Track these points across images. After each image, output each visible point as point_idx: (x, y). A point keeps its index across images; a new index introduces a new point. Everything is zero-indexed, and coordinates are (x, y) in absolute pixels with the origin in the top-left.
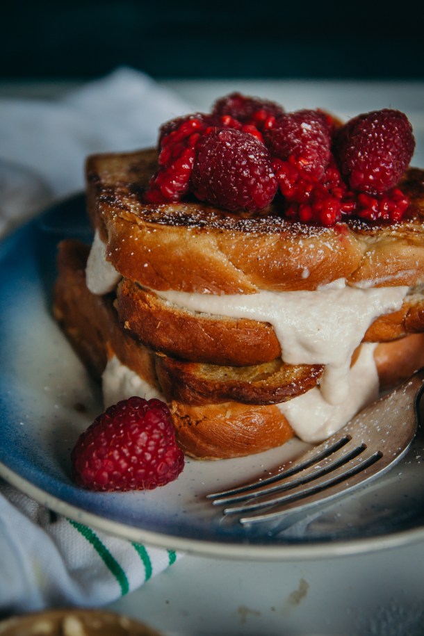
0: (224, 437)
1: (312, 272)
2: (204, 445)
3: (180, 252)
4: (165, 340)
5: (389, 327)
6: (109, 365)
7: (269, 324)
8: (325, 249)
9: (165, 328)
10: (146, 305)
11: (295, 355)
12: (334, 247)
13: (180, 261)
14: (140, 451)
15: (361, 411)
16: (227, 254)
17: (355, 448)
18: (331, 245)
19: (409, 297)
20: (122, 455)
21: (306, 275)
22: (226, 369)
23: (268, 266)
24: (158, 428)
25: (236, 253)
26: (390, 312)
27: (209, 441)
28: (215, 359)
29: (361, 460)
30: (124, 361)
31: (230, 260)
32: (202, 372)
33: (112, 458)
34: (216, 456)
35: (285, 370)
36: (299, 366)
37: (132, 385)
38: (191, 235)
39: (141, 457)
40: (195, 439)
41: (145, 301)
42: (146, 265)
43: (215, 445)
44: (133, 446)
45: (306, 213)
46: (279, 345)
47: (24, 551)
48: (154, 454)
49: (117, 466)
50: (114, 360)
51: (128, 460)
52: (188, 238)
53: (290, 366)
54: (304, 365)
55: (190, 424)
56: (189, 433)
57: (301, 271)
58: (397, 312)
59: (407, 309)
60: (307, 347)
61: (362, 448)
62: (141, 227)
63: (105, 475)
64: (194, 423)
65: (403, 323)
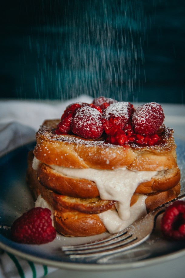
0: (75, 226)
1: (110, 162)
2: (67, 230)
3: (58, 151)
4: (52, 185)
5: (146, 188)
6: (38, 198)
7: (94, 182)
8: (117, 153)
9: (51, 180)
10: (46, 171)
11: (105, 196)
12: (121, 153)
13: (58, 154)
14: (36, 227)
16: (77, 153)
18: (120, 152)
19: (155, 176)
21: (108, 162)
22: (77, 199)
23: (93, 158)
24: (45, 218)
25: (81, 152)
26: (146, 181)
27: (69, 228)
28: (72, 195)
31: (79, 155)
32: (67, 200)
33: (25, 229)
34: (72, 235)
35: (101, 202)
36: (107, 200)
38: (64, 145)
39: (37, 229)
40: (63, 227)
41: (45, 169)
42: (45, 155)
43: (71, 230)
44: (34, 224)
45: (113, 140)
46: (98, 191)
48: (42, 229)
49: (27, 232)
50: (40, 196)
51: (31, 230)
53: (104, 200)
54: (109, 200)
55: (62, 220)
56: (61, 224)
57: (106, 161)
58: (149, 182)
59: (153, 181)
60: (109, 193)
61: (131, 236)
62: (46, 141)
63: (22, 235)
64: (63, 220)
65: (152, 187)
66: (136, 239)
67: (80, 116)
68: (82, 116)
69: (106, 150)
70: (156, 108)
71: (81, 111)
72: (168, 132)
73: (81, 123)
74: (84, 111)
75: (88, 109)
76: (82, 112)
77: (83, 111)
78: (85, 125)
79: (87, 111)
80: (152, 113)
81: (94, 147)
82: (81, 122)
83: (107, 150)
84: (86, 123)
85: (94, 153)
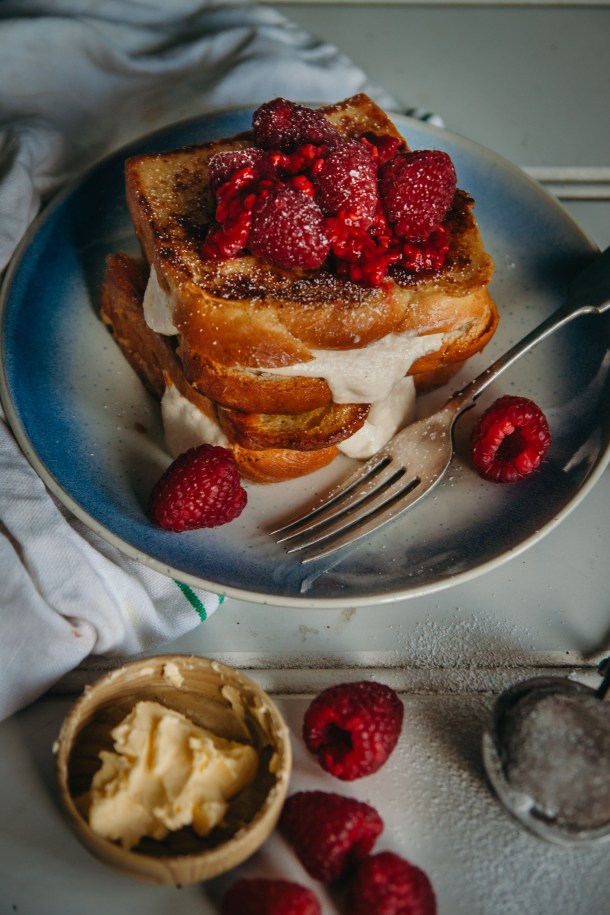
1: (362, 337)
2: (262, 475)
3: (245, 330)
4: (232, 401)
5: (429, 363)
6: (167, 391)
7: (322, 379)
8: (375, 315)
9: (231, 392)
10: (213, 371)
11: (343, 396)
12: (382, 312)
14: (212, 501)
15: (401, 428)
16: (287, 326)
17: (396, 472)
18: (380, 310)
20: (196, 505)
21: (357, 340)
22: (284, 416)
23: (323, 336)
25: (295, 325)
26: (430, 353)
27: (266, 473)
28: (274, 410)
29: (401, 485)
30: (183, 393)
31: (289, 331)
32: (262, 424)
33: (188, 509)
35: (335, 412)
36: (348, 405)
37: (192, 418)
38: (254, 310)
40: (254, 472)
41: (212, 368)
42: (215, 343)
44: (205, 498)
45: (356, 275)
46: (330, 393)
47: (120, 597)
48: (224, 503)
49: (192, 514)
50: (172, 389)
51: (202, 509)
52: (251, 313)
53: (339, 406)
54: (351, 405)
55: (250, 460)
56: (249, 467)
57: (353, 338)
58: (437, 352)
59: (445, 348)
60: (355, 391)
61: (402, 472)
62: (207, 302)
63: (182, 522)
64: (254, 460)
66: (417, 482)
69: (353, 314)
81: (323, 309)
83: (355, 313)
85: (326, 323)
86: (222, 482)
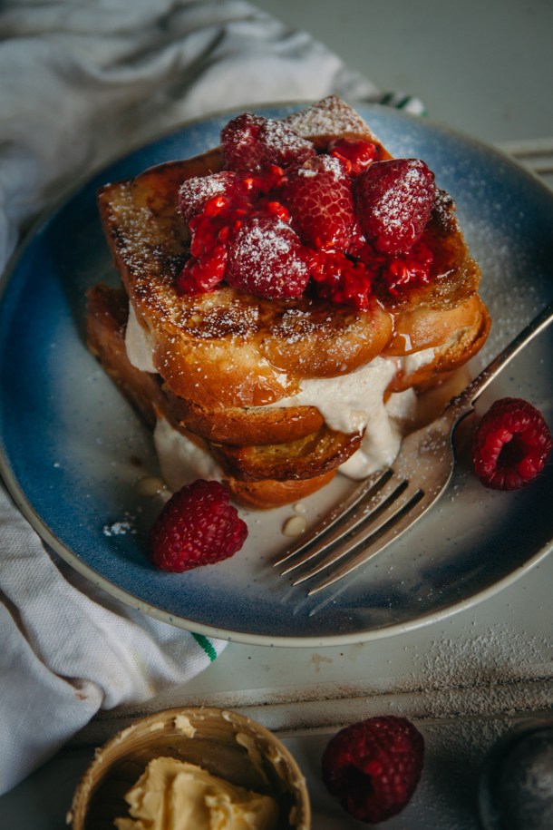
1: (350, 365)
3: (228, 368)
4: (221, 437)
5: (422, 375)
7: (313, 407)
9: (219, 429)
10: (199, 410)
12: (368, 335)
14: (210, 539)
16: (269, 359)
17: (398, 485)
18: (365, 334)
20: (195, 546)
21: (344, 367)
22: (277, 446)
23: (308, 367)
26: (423, 366)
29: (404, 499)
31: (274, 365)
32: (254, 456)
33: (187, 550)
35: (330, 437)
37: (186, 451)
38: (235, 347)
39: (212, 544)
40: (251, 499)
41: (198, 407)
42: (197, 385)
44: (203, 537)
46: (324, 419)
49: (192, 555)
51: (201, 549)
52: (232, 351)
55: (247, 491)
56: (247, 496)
57: (340, 367)
58: (430, 364)
59: (438, 359)
61: (404, 485)
62: (186, 343)
63: (182, 563)
64: (251, 490)
65: (435, 370)
66: (420, 495)
67: (251, 257)
68: (258, 258)
69: (337, 343)
70: (421, 183)
71: (249, 241)
72: (443, 213)
73: (256, 275)
74: (260, 244)
75: (266, 235)
76: (254, 246)
77: (255, 242)
78: (269, 280)
79: (267, 241)
80: (414, 201)
81: (306, 340)
82: (259, 273)
83: (339, 341)
84: (271, 276)
85: (310, 354)
86: (219, 520)
